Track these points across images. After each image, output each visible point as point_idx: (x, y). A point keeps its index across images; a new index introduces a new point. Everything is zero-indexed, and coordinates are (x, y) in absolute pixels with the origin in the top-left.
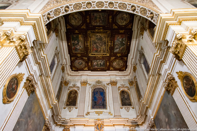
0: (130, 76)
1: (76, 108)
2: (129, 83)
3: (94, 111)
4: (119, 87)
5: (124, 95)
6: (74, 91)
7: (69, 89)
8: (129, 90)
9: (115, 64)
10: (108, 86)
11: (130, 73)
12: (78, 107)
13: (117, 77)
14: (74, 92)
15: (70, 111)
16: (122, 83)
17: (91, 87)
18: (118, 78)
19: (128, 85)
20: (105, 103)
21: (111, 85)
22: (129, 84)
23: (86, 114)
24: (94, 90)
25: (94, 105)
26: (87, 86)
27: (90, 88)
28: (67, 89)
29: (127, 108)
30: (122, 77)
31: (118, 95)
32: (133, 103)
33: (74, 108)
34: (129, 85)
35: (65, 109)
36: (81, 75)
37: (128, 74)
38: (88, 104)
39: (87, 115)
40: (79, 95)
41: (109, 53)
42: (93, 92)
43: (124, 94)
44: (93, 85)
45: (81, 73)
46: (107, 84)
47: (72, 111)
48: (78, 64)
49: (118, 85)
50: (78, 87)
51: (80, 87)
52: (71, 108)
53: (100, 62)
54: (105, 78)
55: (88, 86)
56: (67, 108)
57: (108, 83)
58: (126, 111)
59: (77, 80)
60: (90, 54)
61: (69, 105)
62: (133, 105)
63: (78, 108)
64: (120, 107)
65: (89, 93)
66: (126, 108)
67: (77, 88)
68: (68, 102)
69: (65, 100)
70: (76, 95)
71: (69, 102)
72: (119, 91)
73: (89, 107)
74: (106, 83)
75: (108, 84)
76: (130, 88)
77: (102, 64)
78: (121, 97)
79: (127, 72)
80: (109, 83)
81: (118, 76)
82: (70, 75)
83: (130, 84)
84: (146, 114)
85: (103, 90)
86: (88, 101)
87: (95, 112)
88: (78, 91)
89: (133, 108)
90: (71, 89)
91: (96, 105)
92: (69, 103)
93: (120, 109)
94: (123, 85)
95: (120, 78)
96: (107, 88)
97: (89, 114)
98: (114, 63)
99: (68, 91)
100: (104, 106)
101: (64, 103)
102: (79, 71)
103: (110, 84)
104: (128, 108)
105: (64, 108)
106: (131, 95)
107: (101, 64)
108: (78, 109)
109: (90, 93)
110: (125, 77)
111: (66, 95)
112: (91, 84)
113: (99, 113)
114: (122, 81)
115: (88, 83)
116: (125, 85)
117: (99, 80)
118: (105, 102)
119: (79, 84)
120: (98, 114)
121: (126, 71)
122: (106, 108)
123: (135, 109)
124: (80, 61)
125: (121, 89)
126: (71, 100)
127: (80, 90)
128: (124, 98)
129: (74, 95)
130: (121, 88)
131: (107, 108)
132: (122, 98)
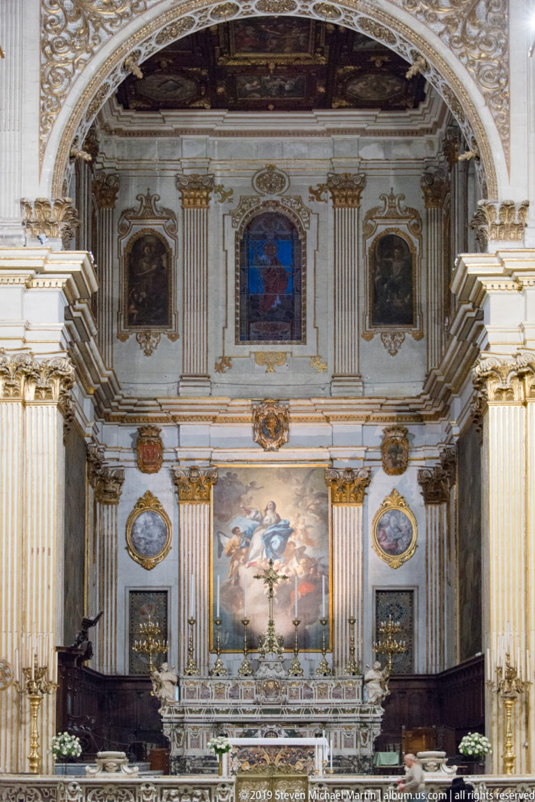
0: (434, 138)
1: (173, 337)
2: (423, 188)
3: (250, 353)
4: (371, 214)
5: (389, 265)
6: (151, 240)
7: (124, 229)
8: (419, 236)
9: (361, 89)
10: (315, 206)
11: (437, 125)
12: (180, 333)
13: (368, 143)
14: (150, 245)
15: (148, 353)
16: (392, 185)
17: (231, 214)
18: (372, 152)
19: (417, 202)
20: (296, 307)
21: (331, 202)
22: (422, 194)
23: (216, 363)
24: (248, 227)
25: (249, 317)
26: (212, 203)
27: (228, 219)
28: (116, 228)
29: (393, 337)
30: (397, 143)
31: (362, 261)
32: (424, 310)
33: (164, 336)
34: (423, 202)
35: (128, 341)
36: (177, 132)
37: (430, 126)
38: (222, 316)
39: (219, 368)
40: (179, 261)
41: (327, 56)
42: (242, 243)
43: (389, 255)
44: (243, 200)
45: (174, 119)
46: (311, 191)
47: (155, 351)
48: (159, 86)
49: (370, 199)
50: (170, 214)
51: (177, 210)
52: (152, 338)
53: (278, 82)
54: (304, 149)
55: (216, 208)
56: (132, 337)
57: (315, 188)
58: (386, 351)
59: (157, 167)
60: (221, 55)
61: (139, 323)
62: (421, 320)
63: (181, 337)
64: (361, 333)
65: (222, 254)
66: (389, 338)
67: (162, 222)
68: (132, 307)
69: (116, 296)
70: (161, 260)
71: (138, 305)
72: (370, 241)
73: (226, 331)
74: (307, 184)
75: (316, 194)
76: (423, 216)
77: (287, 87)
78: (373, 276)
79: (423, 115)
80: (322, 188)
81: (373, 138)
82: (119, 132)
83: (426, 197)
84: (448, 403)
85: (292, 227)
86: (223, 295)
87: (253, 356)
88: (171, 242)
89: (419, 337)
90: (136, 228)
91: (258, 315)
92: (135, 311)
93: (363, 341)
94: (392, 197)
95: (385, 146)
96: (314, 220)
97: (230, 365)
98: (356, 84)
99: (124, 241)
100: (292, 325)
101: (116, 308)
102: (164, 113)
103: (330, 194)
104: (397, 338)
105: (123, 338)
106: (424, 261)
107: (281, 88)
108: (179, 341)
109: (226, 252)
110: (409, 143)
111: (116, 261)
112: (231, 192)
113: (269, 362)
114: (392, 172)
115: (218, 182)
116: (403, 197)
117: (272, 163)
118: (297, 301)
119: (169, 197)
120: (265, 367)
121: (419, 112)
122: (299, 338)
123: (423, 341)
124: (167, 77)
125: (381, 229)
126: (144, 294)
127: (179, 234)
128: (384, 281)
129: (154, 267)
130: (378, 221)
131: (305, 336)
132: (377, 278)
